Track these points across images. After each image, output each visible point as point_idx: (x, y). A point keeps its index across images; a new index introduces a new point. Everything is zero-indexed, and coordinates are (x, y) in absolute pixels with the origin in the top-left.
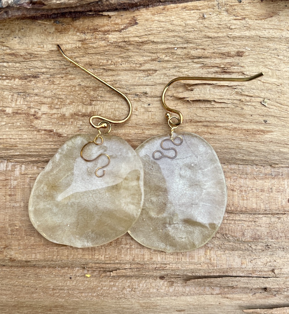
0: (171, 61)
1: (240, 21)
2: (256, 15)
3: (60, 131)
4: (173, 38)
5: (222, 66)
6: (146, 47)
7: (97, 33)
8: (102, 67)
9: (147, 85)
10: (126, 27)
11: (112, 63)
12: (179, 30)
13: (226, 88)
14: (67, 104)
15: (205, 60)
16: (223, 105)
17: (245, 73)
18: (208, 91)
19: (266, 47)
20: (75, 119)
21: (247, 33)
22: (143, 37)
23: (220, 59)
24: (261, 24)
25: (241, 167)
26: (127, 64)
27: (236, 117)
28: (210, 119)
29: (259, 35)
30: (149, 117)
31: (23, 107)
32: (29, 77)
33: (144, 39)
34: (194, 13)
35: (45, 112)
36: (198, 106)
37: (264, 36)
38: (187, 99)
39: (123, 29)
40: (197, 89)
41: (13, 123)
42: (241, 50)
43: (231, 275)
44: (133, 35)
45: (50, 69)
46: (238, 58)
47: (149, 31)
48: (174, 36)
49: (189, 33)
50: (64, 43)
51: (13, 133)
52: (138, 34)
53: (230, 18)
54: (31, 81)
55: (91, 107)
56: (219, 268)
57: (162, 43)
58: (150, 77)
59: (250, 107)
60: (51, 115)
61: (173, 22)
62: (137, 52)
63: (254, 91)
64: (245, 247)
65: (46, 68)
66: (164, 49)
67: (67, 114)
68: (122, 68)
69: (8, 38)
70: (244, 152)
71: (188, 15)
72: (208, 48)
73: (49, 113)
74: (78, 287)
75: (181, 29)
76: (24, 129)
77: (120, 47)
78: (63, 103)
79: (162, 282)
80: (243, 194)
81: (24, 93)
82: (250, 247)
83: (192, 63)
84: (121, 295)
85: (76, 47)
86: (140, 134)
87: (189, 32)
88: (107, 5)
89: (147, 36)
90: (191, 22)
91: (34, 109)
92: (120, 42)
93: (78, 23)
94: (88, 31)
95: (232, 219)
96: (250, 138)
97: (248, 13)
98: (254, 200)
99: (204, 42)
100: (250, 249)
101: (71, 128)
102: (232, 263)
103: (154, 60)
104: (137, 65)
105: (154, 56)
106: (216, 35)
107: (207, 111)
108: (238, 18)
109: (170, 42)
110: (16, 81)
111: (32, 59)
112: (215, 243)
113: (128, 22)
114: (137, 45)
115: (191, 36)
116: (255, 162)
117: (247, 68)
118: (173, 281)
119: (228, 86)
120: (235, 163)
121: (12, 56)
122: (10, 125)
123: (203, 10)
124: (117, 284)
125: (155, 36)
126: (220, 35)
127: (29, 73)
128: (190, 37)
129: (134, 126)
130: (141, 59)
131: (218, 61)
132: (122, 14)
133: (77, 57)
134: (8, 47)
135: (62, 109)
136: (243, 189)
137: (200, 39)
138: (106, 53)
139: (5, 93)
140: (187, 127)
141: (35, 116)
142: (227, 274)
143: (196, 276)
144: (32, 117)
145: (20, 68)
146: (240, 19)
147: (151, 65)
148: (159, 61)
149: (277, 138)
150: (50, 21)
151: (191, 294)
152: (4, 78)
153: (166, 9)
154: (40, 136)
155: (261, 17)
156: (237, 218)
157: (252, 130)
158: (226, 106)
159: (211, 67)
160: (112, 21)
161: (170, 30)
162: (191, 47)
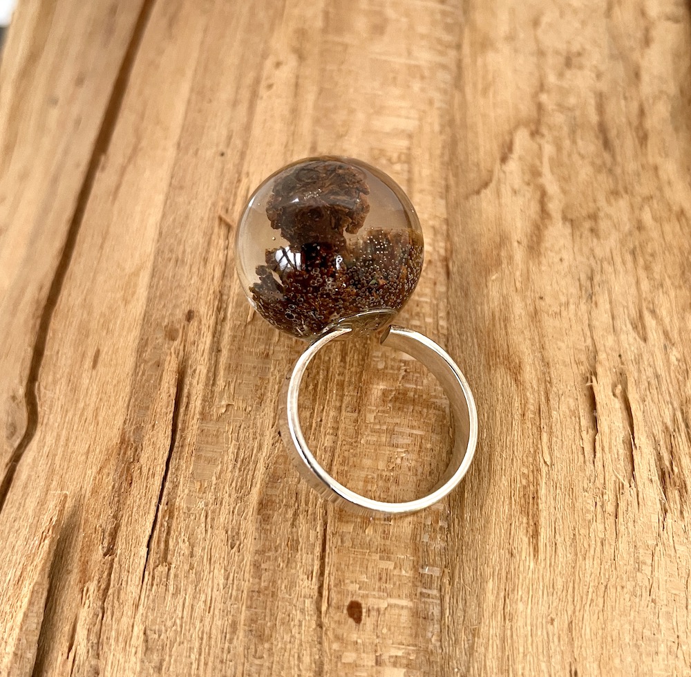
3: (511, 163)
8: (637, 245)
9: (613, 317)
13: (629, 468)
17: (669, 514)
20: (535, 189)
26: (651, 286)
28: (556, 418)
32: (605, 136)
36: (581, 403)
38: (594, 380)
40: (618, 404)
54: (597, 137)
55: (560, 218)
58: (629, 326)
59: (593, 508)
62: (677, 305)
67: (542, 180)
68: (641, 278)
73: (542, 155)
85: (669, 204)
105: (673, 336)
107: (573, 418)
110: (595, 116)
111: (636, 140)
116: (456, 522)
117: (681, 523)
119: (633, 469)
121: (639, 112)
127: (611, 135)
133: (651, 208)
135: (551, 174)
140: (534, 373)
147: (654, 331)
148: (665, 347)
149: (521, 568)
157: (537, 509)
158: (587, 458)
159: (669, 447)
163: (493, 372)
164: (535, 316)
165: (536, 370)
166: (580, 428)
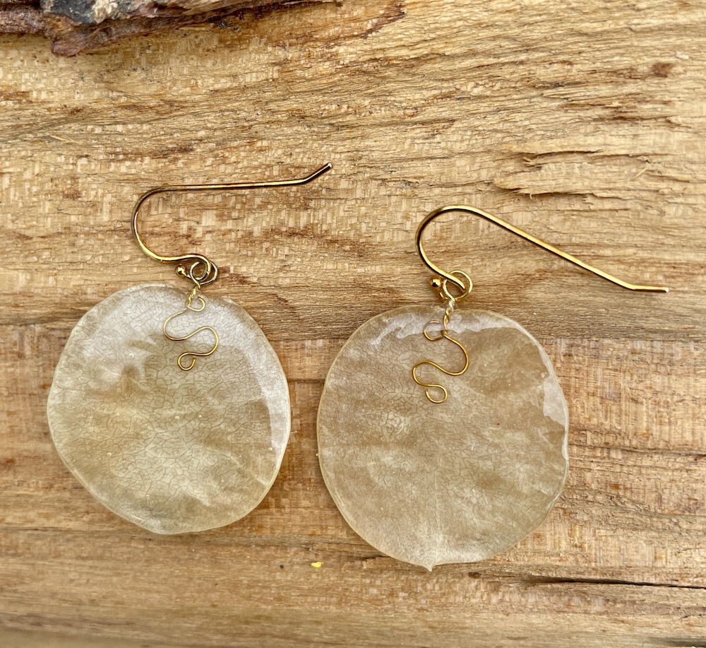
0: (488, 97)
3: (243, 270)
4: (489, 42)
5: (616, 104)
6: (428, 67)
7: (312, 44)
10: (377, 25)
11: (350, 110)
12: (506, 22)
13: (623, 160)
14: (256, 207)
15: (572, 90)
16: (614, 204)
17: (673, 119)
18: (577, 170)
20: (273, 241)
21: (682, 18)
22: (418, 46)
23: (610, 86)
25: (658, 346)
27: (644, 234)
31: (164, 220)
32: (172, 150)
33: (421, 50)
35: (210, 229)
36: (553, 207)
38: (525, 191)
39: (370, 31)
40: (550, 167)
42: (664, 60)
43: (630, 580)
44: (394, 44)
45: (215, 130)
46: (656, 81)
47: (431, 31)
48: (494, 38)
49: (530, 28)
50: (241, 71)
52: (407, 41)
56: (602, 565)
57: (465, 56)
58: (438, 138)
59: (681, 207)
60: (224, 235)
63: (693, 167)
64: (663, 524)
65: (206, 128)
66: (470, 69)
67: (257, 231)
68: (371, 121)
69: (119, 72)
70: (666, 316)
72: (578, 59)
75: (510, 19)
77: (365, 73)
78: (246, 206)
79: (474, 583)
80: (661, 409)
82: (676, 524)
83: (540, 100)
84: (387, 604)
87: (530, 24)
89: (427, 44)
91: (186, 222)
92: (364, 62)
93: (269, 24)
94: (291, 41)
95: (633, 463)
96: (680, 284)
99: (570, 46)
100: (677, 529)
101: (266, 262)
102: (633, 555)
103: (448, 97)
104: (407, 111)
106: (598, 27)
109: (483, 52)
112: (594, 512)
113: (382, 12)
114: (406, 67)
115: (537, 33)
116: (693, 336)
118: (498, 582)
119: (626, 156)
120: (642, 338)
122: (139, 259)
124: (378, 582)
125: (448, 41)
126: (610, 26)
128: (535, 37)
130: (417, 97)
131: (605, 90)
133: (272, 101)
134: (122, 91)
136: (661, 397)
137: (560, 39)
138: (335, 89)
141: (190, 239)
142: (620, 578)
143: (549, 578)
144: (184, 241)
145: (151, 135)
147: (441, 110)
148: (458, 99)
150: (207, 24)
151: (538, 609)
152: (121, 157)
156: (647, 462)
159: (586, 106)
160: (344, 13)
161: (482, 24)
162: (538, 58)
163: (528, 301)
166: (586, 211)
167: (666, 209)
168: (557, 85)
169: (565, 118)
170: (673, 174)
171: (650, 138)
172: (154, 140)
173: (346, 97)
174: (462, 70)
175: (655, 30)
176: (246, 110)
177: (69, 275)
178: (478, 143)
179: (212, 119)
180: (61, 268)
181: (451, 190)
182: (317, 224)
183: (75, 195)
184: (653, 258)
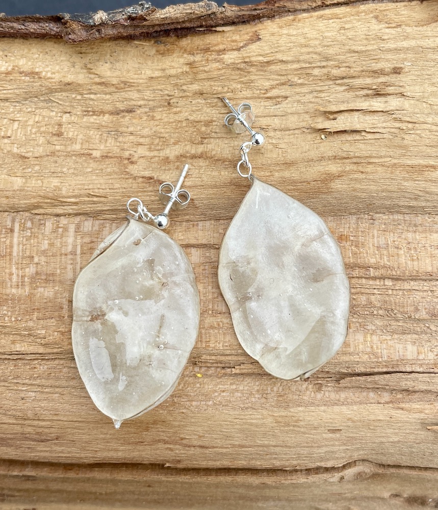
0: (306, 84)
1: (395, 29)
2: (416, 20)
3: (162, 178)
4: (307, 55)
5: (374, 87)
6: (273, 67)
7: (209, 53)
8: (216, 96)
9: (275, 116)
10: (246, 44)
11: (229, 90)
13: (381, 114)
14: (171, 143)
15: (351, 81)
16: (377, 136)
17: (405, 94)
18: (356, 119)
19: (432, 60)
20: (182, 162)
21: (405, 44)
22: (268, 56)
23: (371, 78)
24: (422, 31)
25: (407, 217)
26: (248, 90)
27: (394, 150)
28: (360, 153)
29: (421, 46)
30: (279, 155)
31: (115, 150)
32: (123, 111)
33: (270, 58)
34: (333, 23)
35: (143, 155)
36: (344, 139)
37: (428, 46)
38: (328, 130)
39: (242, 47)
40: (341, 118)
41: (102, 170)
42: (397, 66)
44: (255, 54)
45: (149, 100)
46: (395, 76)
47: (276, 48)
48: (309, 53)
49: (328, 48)
50: (168, 67)
51: (102, 181)
52: (263, 53)
53: (380, 26)
54: (124, 117)
55: (202, 146)
56: (386, 359)
57: (293, 62)
58: (278, 106)
59: (413, 136)
60: (151, 159)
61: (307, 35)
62: (262, 75)
63: (418, 115)
64: (421, 328)
65: (144, 99)
66: (296, 70)
67: (172, 157)
68: (242, 96)
69: (97, 63)
70: (411, 196)
71: (325, 25)
72: (354, 65)
73: (148, 156)
74: (187, 393)
75: (317, 43)
76: (116, 176)
77: (238, 69)
78: (165, 143)
79: (305, 385)
80: (412, 252)
81: (117, 132)
82: (428, 327)
83: (334, 86)
84: (247, 403)
85: (183, 72)
86: (267, 177)
87: (328, 46)
88: (222, 19)
89: (273, 55)
90: (329, 34)
91: (128, 151)
92: (238, 63)
93: (185, 42)
94: (197, 51)
95: (399, 288)
96: (416, 176)
97: (404, 18)
98: (428, 261)
99: (349, 58)
100: (429, 331)
103: (284, 84)
104: (262, 91)
105: (283, 80)
106: (364, 49)
107: (356, 144)
108: (390, 25)
109: (303, 61)
110: (106, 117)
111: (127, 89)
112: (378, 323)
113: (249, 38)
114: (261, 66)
115: (331, 51)
116: (426, 210)
117: (407, 87)
118: (320, 384)
119: (382, 111)
120: (398, 212)
121: (102, 86)
122: (98, 171)
123: (345, 19)
124: (241, 388)
125: (284, 53)
126: (369, 48)
127: (122, 107)
128: (330, 53)
129: (259, 168)
130: (267, 84)
131: (368, 81)
132: (241, 29)
133: (184, 84)
134: (97, 74)
135: (164, 151)
136: (412, 246)
137: (343, 54)
138: (221, 78)
139: (92, 132)
140: (331, 166)
141: (130, 160)
143: (353, 373)
144: (126, 162)
145: (111, 101)
146: (394, 27)
147: (281, 91)
148: (290, 86)
150: (150, 41)
151: (348, 402)
152: (91, 113)
153: (297, 20)
154: (136, 185)
155: (423, 23)
156: (407, 286)
157: (418, 166)
158: (382, 137)
159: (359, 89)
160: (228, 37)
161: (302, 45)
162: (332, 65)
163: (333, 190)
164: (289, 164)
165: (328, 165)
166: (363, 140)
167: (405, 137)
168: (343, 78)
169: (348, 96)
170: (408, 119)
171: (394, 103)
172: (112, 105)
173: (227, 83)
174: (291, 70)
175: (393, 50)
176: (169, 90)
177: (51, 179)
178: (300, 108)
179: (148, 94)
180: (46, 176)
181: (287, 132)
182: (209, 151)
183: (59, 134)
184: (400, 163)
